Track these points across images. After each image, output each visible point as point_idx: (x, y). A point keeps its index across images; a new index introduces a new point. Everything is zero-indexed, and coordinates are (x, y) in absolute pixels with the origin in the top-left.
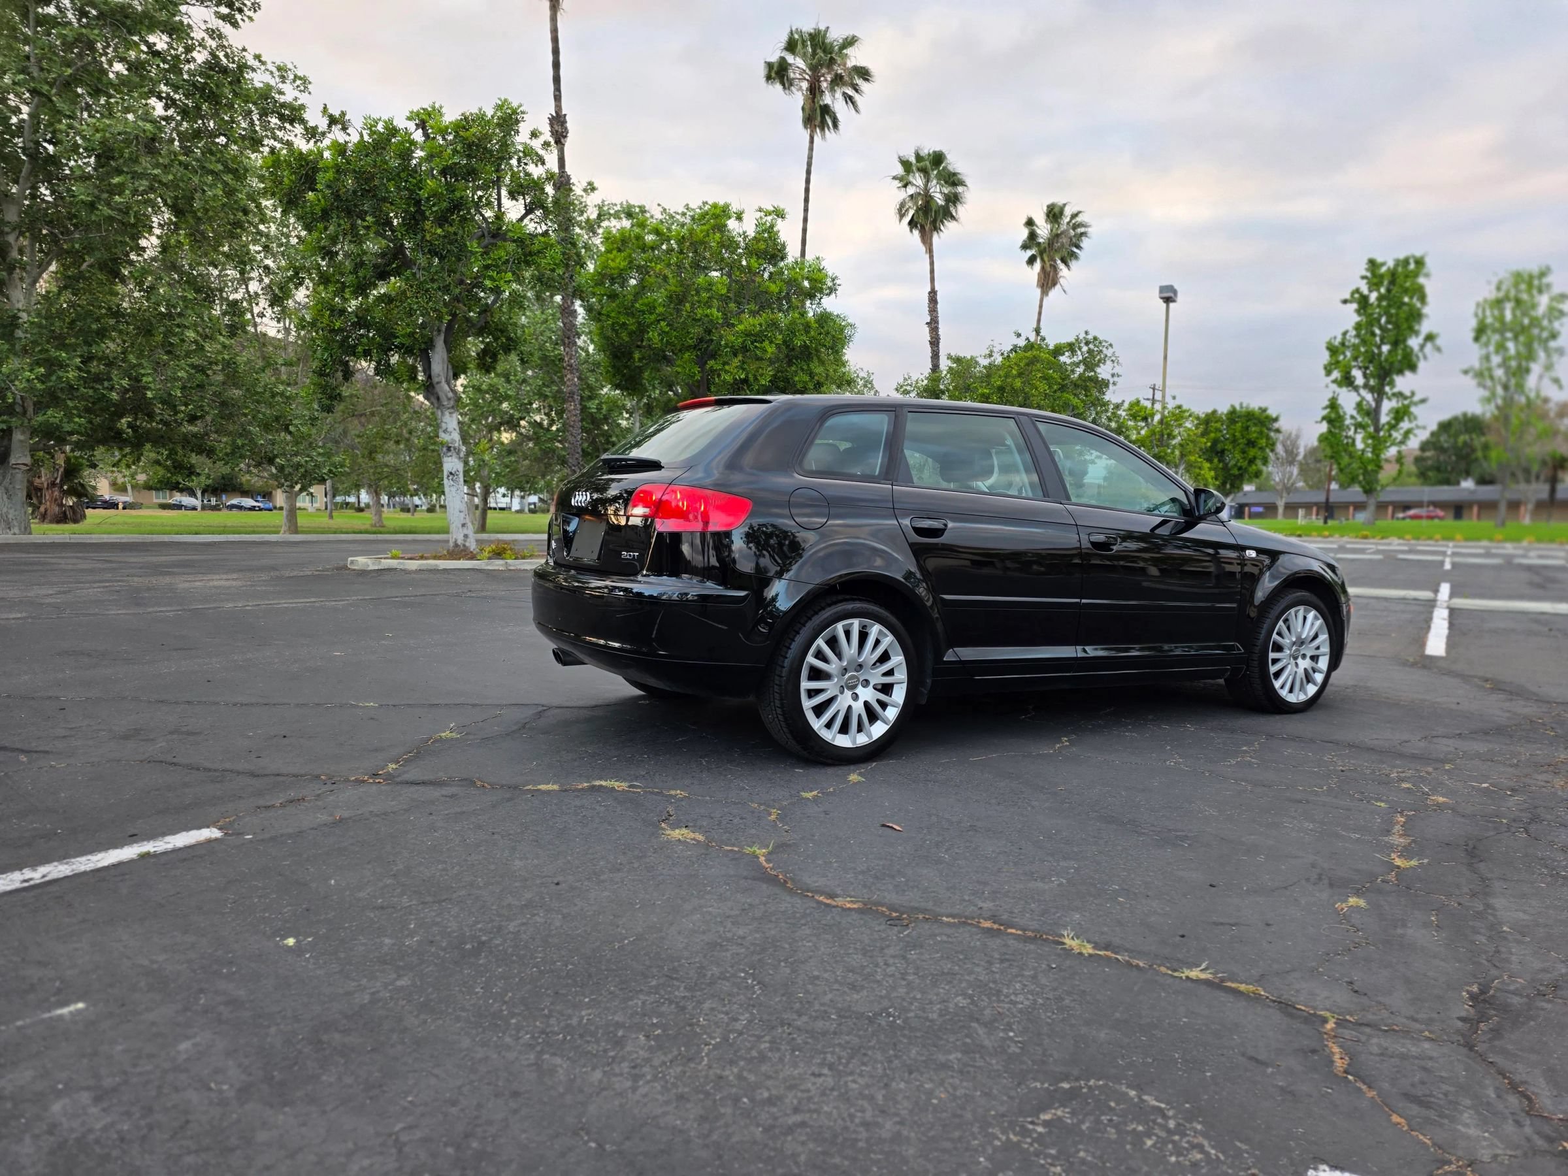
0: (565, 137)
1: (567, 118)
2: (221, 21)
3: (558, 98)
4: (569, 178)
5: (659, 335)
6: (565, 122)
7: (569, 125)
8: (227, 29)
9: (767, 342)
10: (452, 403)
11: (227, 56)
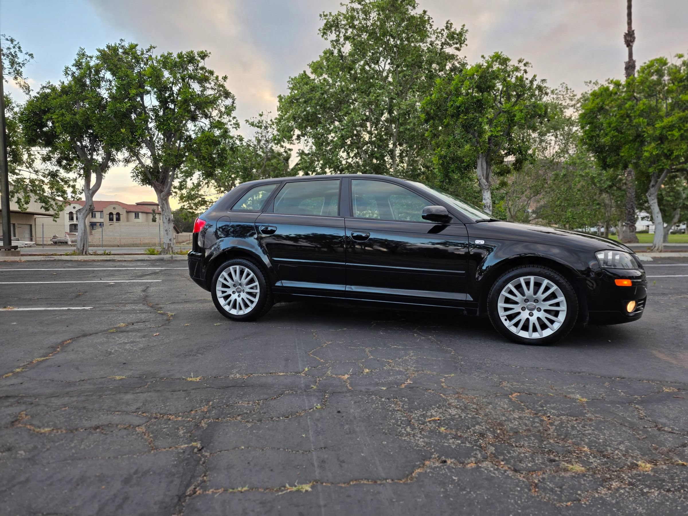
0: (634, 41)
1: (635, 32)
2: (456, 51)
3: (630, 23)
4: (634, 62)
5: (611, 138)
6: (634, 34)
7: (636, 35)
8: (456, 53)
9: (677, 130)
10: (487, 187)
11: (459, 63)
